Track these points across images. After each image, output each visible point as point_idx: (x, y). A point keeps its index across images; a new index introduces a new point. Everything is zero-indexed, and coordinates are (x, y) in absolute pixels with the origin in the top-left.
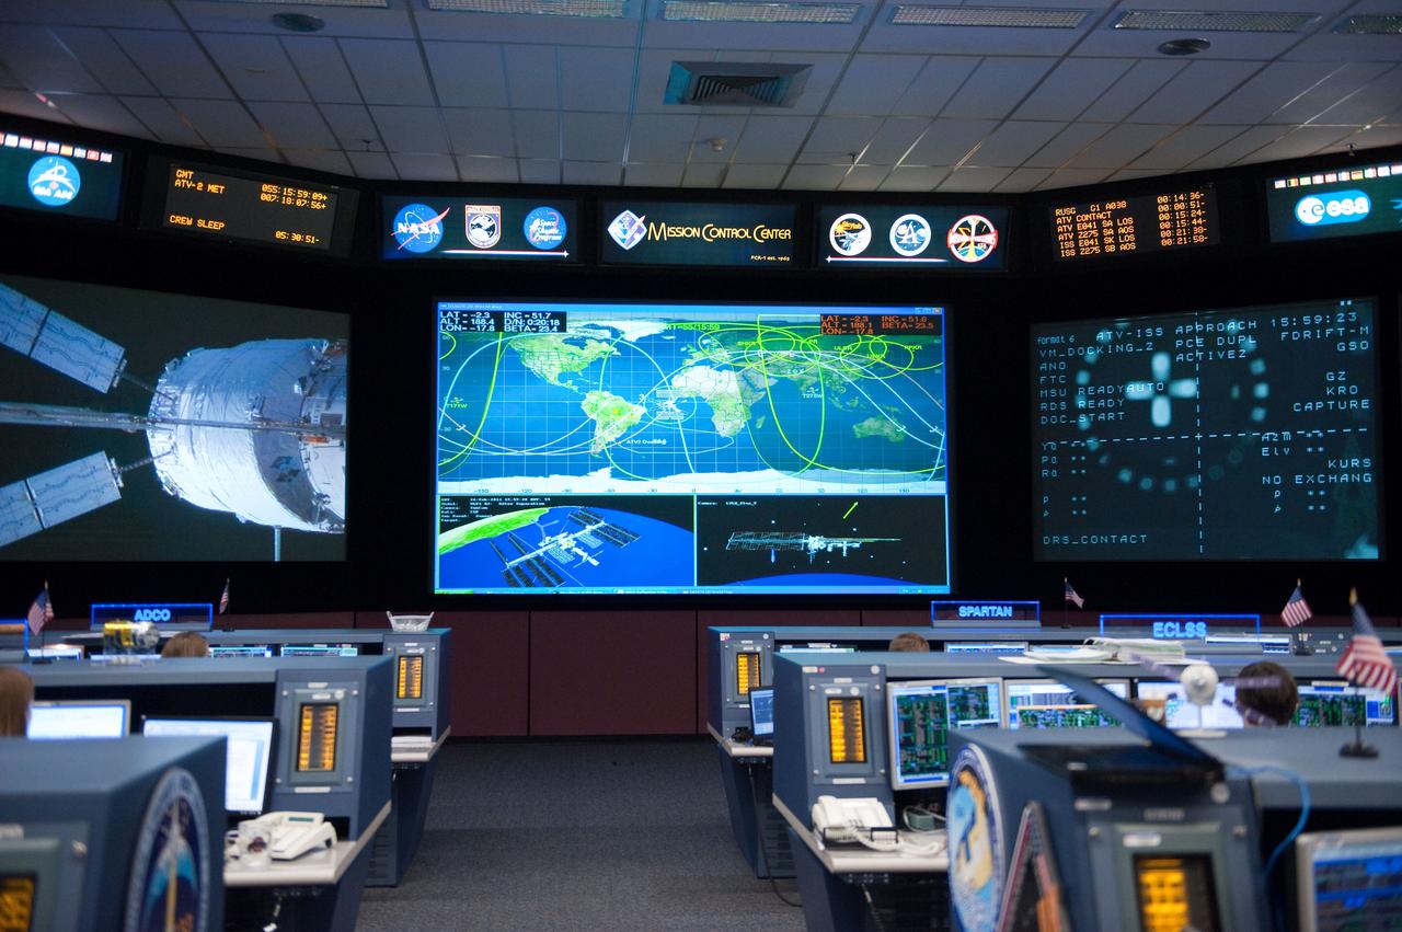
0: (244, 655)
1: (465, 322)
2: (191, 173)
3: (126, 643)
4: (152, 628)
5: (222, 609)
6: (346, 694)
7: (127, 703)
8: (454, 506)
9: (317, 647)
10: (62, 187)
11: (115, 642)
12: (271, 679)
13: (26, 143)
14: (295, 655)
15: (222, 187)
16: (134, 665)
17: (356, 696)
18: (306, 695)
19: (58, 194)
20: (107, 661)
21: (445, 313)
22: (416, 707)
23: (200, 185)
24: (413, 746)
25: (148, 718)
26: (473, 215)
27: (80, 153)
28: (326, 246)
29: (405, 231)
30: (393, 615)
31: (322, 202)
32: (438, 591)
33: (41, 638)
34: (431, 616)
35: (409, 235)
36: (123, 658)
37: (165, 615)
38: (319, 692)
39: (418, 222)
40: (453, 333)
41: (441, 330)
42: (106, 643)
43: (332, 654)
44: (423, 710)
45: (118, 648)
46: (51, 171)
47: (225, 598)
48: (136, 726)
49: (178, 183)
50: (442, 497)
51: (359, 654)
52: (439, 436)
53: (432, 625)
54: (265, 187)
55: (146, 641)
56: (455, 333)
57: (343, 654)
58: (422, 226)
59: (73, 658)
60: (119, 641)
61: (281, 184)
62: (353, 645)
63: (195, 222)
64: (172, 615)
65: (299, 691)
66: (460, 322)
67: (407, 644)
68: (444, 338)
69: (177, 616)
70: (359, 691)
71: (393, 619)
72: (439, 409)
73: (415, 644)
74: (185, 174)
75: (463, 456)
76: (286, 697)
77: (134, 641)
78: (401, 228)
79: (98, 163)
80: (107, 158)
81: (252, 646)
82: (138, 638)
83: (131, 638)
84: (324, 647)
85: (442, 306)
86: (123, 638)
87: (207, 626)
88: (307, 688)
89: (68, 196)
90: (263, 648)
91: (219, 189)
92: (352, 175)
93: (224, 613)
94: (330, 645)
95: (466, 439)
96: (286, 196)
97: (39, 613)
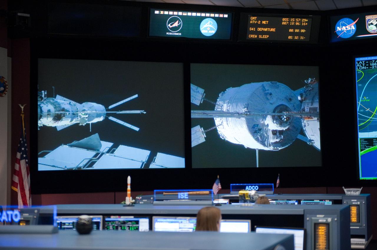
0: (287, 204)
1: (367, 65)
2: (256, 17)
3: (247, 198)
4: (256, 193)
5: (277, 186)
6: (332, 220)
7: (249, 221)
8: (366, 143)
9: (316, 201)
10: (211, 29)
11: (243, 198)
12: (302, 213)
13: (199, 14)
14: (307, 204)
15: (267, 22)
16: (250, 207)
17: (336, 221)
18: (316, 220)
19: (210, 32)
20: (241, 205)
21: (358, 62)
22: (358, 226)
23: (259, 22)
24: (358, 242)
25: (257, 227)
26: (369, 20)
27: (217, 15)
28: (308, 40)
29: (340, 30)
30: (345, 188)
31: (306, 22)
32: (361, 178)
33: (217, 196)
34: (361, 189)
35: (342, 31)
36: (246, 204)
37: (257, 188)
38: (321, 218)
39: (346, 26)
40: (362, 70)
41: (357, 69)
42: (240, 199)
43: (322, 204)
44: (361, 228)
45: (244, 200)
46: (207, 24)
47: (278, 181)
48: (253, 229)
49: (251, 22)
50: (361, 139)
51: (332, 204)
52: (358, 113)
53: (362, 192)
54: (284, 19)
55: (254, 198)
56: (363, 70)
57: (326, 204)
58: (347, 27)
59: (226, 204)
60: (245, 198)
61: (290, 17)
62: (330, 200)
63: (258, 36)
64: (259, 188)
65: (313, 218)
66: (365, 65)
67: (352, 200)
68: (358, 72)
69: (261, 189)
70: (337, 219)
71: (345, 190)
72: (357, 102)
73: (356, 200)
74: (254, 18)
75: (369, 122)
76: (308, 220)
77: (250, 198)
78: (339, 29)
79: (223, 18)
80: (226, 16)
81: (290, 200)
82: (251, 196)
83: (249, 196)
84: (318, 201)
85: (357, 59)
86: (246, 196)
87: (272, 192)
88: (316, 217)
89: (213, 32)
90: (294, 201)
91: (266, 22)
92: (317, 9)
93: (278, 187)
94: (320, 200)
95: (370, 114)
96: (292, 22)
97: (216, 187)
